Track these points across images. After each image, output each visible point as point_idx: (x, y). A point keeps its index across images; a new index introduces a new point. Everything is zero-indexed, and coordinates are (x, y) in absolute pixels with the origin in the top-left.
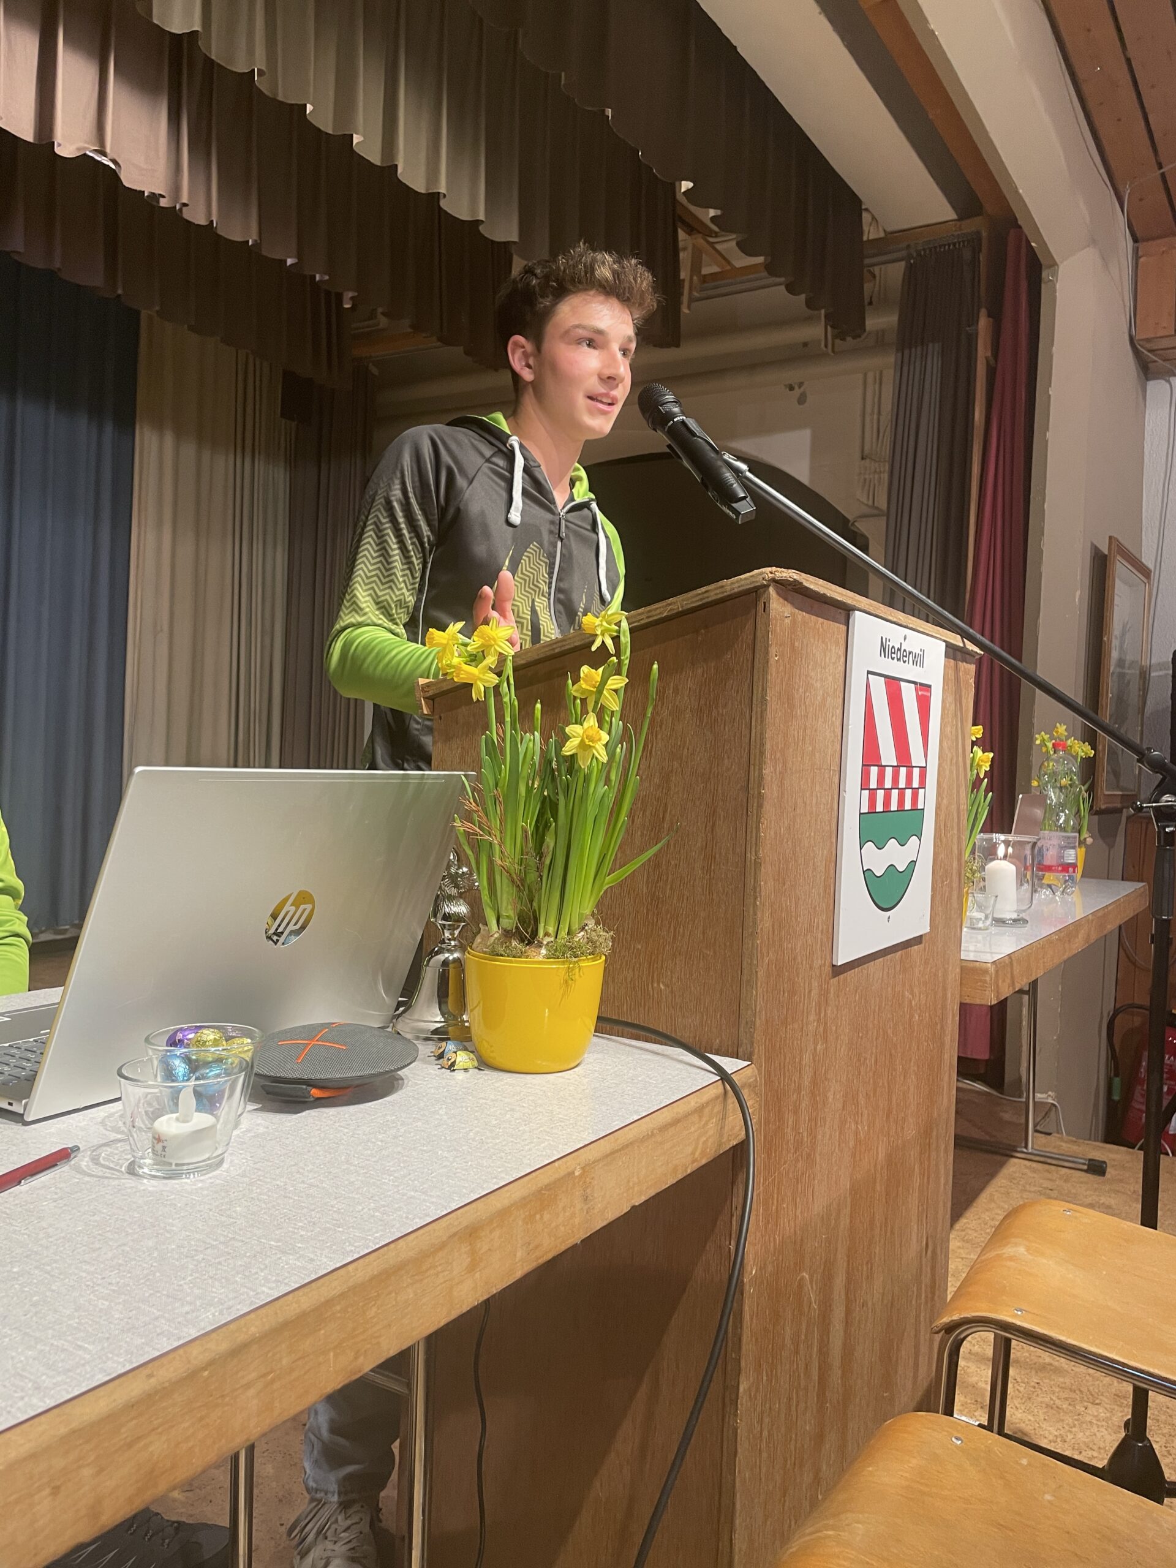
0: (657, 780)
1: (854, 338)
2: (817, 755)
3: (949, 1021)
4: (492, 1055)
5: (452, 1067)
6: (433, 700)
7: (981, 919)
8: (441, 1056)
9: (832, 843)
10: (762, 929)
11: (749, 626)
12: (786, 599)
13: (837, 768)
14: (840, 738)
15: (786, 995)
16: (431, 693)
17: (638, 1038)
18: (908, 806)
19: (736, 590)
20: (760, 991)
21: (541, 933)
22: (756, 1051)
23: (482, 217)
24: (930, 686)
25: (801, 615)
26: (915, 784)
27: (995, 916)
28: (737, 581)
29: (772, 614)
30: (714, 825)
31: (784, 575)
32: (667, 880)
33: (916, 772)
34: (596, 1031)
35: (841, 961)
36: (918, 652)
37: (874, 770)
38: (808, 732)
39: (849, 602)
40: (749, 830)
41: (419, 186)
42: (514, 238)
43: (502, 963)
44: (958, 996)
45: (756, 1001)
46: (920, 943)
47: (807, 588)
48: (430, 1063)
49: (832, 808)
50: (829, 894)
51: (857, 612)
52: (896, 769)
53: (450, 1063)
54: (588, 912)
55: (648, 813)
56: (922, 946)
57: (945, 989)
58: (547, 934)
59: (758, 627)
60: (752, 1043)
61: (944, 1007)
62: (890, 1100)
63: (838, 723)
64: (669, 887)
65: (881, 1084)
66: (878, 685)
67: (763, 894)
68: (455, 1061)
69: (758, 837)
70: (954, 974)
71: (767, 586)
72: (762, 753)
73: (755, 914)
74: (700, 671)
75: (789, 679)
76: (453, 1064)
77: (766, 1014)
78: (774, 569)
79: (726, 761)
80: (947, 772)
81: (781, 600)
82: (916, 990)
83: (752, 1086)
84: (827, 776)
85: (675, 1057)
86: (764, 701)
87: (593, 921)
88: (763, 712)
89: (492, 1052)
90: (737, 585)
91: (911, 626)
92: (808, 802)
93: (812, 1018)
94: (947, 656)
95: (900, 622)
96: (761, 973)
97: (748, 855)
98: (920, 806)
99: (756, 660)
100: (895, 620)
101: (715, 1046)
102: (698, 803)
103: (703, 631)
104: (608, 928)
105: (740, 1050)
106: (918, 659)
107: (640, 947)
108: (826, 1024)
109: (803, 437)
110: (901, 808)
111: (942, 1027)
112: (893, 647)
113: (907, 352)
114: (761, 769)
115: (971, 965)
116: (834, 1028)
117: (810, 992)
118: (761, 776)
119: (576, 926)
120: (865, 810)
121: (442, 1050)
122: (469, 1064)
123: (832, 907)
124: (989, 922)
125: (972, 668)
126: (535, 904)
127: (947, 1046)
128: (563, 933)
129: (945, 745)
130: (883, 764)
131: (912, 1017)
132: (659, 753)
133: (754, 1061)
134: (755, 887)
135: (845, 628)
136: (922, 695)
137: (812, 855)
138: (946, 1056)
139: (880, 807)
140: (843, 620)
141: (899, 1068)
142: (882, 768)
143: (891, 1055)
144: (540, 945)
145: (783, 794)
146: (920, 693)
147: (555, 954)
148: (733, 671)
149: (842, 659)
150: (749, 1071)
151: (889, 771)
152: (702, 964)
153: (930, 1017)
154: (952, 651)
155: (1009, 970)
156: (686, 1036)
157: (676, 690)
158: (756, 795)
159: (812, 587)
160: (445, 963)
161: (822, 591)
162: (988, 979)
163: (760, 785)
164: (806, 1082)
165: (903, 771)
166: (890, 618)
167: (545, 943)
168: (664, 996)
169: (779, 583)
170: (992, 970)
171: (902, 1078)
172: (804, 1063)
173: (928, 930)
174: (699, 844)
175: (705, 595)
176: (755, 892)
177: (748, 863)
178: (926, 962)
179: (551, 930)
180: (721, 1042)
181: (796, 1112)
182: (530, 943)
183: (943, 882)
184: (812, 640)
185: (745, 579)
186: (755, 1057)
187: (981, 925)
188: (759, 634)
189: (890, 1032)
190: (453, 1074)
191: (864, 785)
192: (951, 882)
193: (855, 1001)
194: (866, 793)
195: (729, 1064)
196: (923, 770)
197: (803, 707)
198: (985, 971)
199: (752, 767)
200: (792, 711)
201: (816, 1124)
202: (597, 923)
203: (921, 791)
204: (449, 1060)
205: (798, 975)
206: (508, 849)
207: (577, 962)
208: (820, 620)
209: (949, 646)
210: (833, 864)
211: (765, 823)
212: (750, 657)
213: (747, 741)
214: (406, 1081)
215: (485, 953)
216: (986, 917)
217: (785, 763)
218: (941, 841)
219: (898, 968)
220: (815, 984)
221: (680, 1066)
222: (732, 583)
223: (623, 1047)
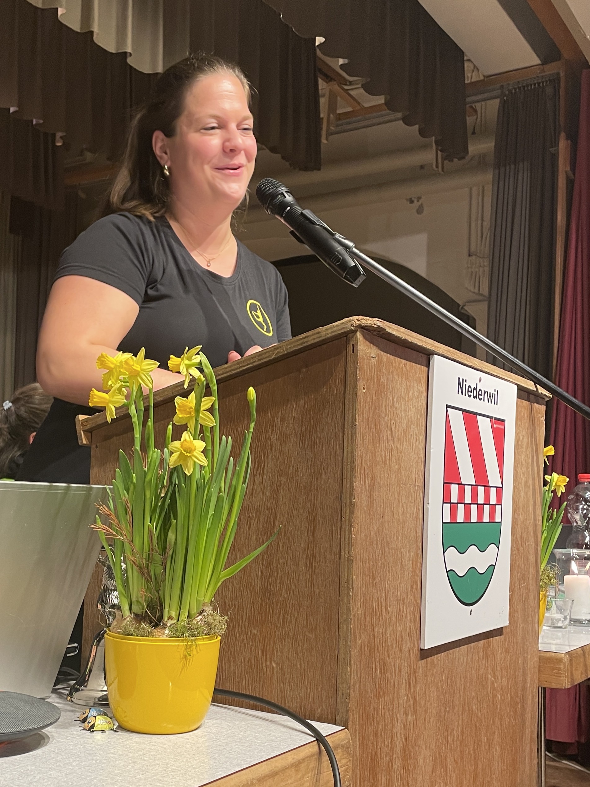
0: (268, 493)
1: (460, 159)
2: (403, 472)
3: (529, 702)
4: (125, 719)
5: (91, 729)
6: (91, 432)
7: (560, 620)
8: (84, 721)
9: (418, 546)
10: (354, 616)
11: (342, 363)
12: (371, 342)
13: (421, 485)
14: (423, 459)
15: (378, 672)
16: (89, 427)
17: (255, 708)
18: (486, 519)
19: (330, 335)
20: (354, 667)
21: (166, 618)
22: (351, 718)
24: (504, 421)
25: (385, 357)
26: (493, 501)
27: (572, 617)
28: (331, 328)
29: (360, 354)
30: (314, 529)
31: (369, 322)
32: (277, 576)
33: (493, 491)
34: (213, 701)
35: (427, 646)
36: (492, 392)
37: (455, 488)
38: (394, 453)
39: (429, 347)
40: (343, 533)
41: (111, 47)
43: (132, 641)
44: (536, 681)
45: (350, 676)
46: (501, 634)
47: (390, 334)
48: (75, 726)
49: (417, 517)
50: (416, 589)
51: (435, 356)
52: (475, 488)
53: (90, 725)
54: (207, 600)
55: (261, 519)
56: (502, 637)
57: (524, 675)
58: (170, 618)
59: (348, 365)
60: (347, 711)
61: (524, 689)
62: (476, 766)
63: (422, 446)
64: (278, 581)
65: (467, 752)
66: (457, 419)
67: (355, 586)
68: (94, 724)
69: (350, 538)
70: (533, 662)
71: (355, 332)
72: (353, 469)
73: (349, 603)
74: (302, 402)
75: (376, 408)
76: (93, 726)
77: (360, 686)
78: (361, 317)
79: (323, 476)
80: (522, 493)
81: (368, 343)
82: (498, 674)
83: (345, 747)
84: (412, 491)
85: (282, 722)
86: (353, 424)
87: (211, 608)
88: (353, 434)
89: (125, 717)
90: (329, 331)
91: (486, 370)
92: (395, 512)
93: (403, 692)
94: (519, 397)
95: (475, 366)
96: (355, 652)
97: (343, 554)
98: (498, 520)
99: (347, 392)
100: (470, 364)
101: (317, 715)
102: (301, 511)
103: (304, 370)
104: (223, 613)
105: (338, 718)
106: (492, 398)
107: (256, 632)
108: (415, 698)
110: (480, 521)
111: (523, 707)
112: (469, 387)
113: (502, 169)
114: (352, 483)
115: (548, 655)
116: (423, 702)
117: (400, 670)
118: (352, 487)
119: (194, 611)
120: (447, 519)
121: (86, 715)
122: (106, 727)
123: (419, 601)
124: (567, 622)
125: (543, 408)
126: (161, 592)
127: (528, 723)
128: (184, 616)
129: (519, 471)
130: (463, 483)
131: (494, 696)
132: (270, 470)
133: (349, 726)
134: (348, 582)
135: (427, 369)
136: (497, 428)
137: (400, 556)
138: (527, 731)
139: (460, 519)
140: (425, 362)
141: (484, 739)
142: (462, 486)
143: (476, 727)
144: (164, 627)
145: (372, 503)
146: (495, 426)
147: (177, 634)
148: (328, 402)
149: (425, 394)
150: (342, 735)
151: (468, 489)
152: (305, 645)
153: (512, 698)
154: (523, 393)
155: (582, 660)
156: (293, 706)
157: (283, 419)
158: (348, 504)
159: (394, 333)
161: (403, 337)
162: (562, 667)
163: (351, 495)
164: (398, 747)
165: (481, 489)
166: (466, 362)
167: (169, 625)
168: (275, 673)
169: (365, 329)
170: (566, 659)
171: (487, 747)
172: (396, 730)
173: (507, 623)
174: (302, 545)
175: (305, 340)
176: (348, 584)
177: (342, 560)
178: (507, 651)
179: (173, 614)
180: (321, 711)
181: (389, 771)
182: (156, 626)
183: (520, 585)
184: (397, 378)
185: (337, 326)
186: (350, 724)
187: (560, 624)
188: (349, 371)
189: (475, 708)
190: (92, 734)
191: (446, 499)
192: (528, 584)
193: (442, 680)
194: (447, 506)
195: (325, 729)
196: (500, 490)
197: (389, 432)
198: (560, 661)
199: (345, 481)
200: (379, 436)
201: (408, 783)
202: (214, 609)
203: (498, 507)
204: (89, 723)
205: (388, 656)
206: (137, 547)
207: (194, 640)
208: (404, 361)
209: (520, 389)
210: (420, 565)
211: (356, 527)
212: (342, 389)
213: (340, 459)
214: (51, 740)
215: (119, 633)
216: (565, 618)
217: (373, 478)
218: (518, 550)
219: (481, 654)
220: (405, 664)
221: (283, 729)
222: (327, 330)
223: (239, 715)
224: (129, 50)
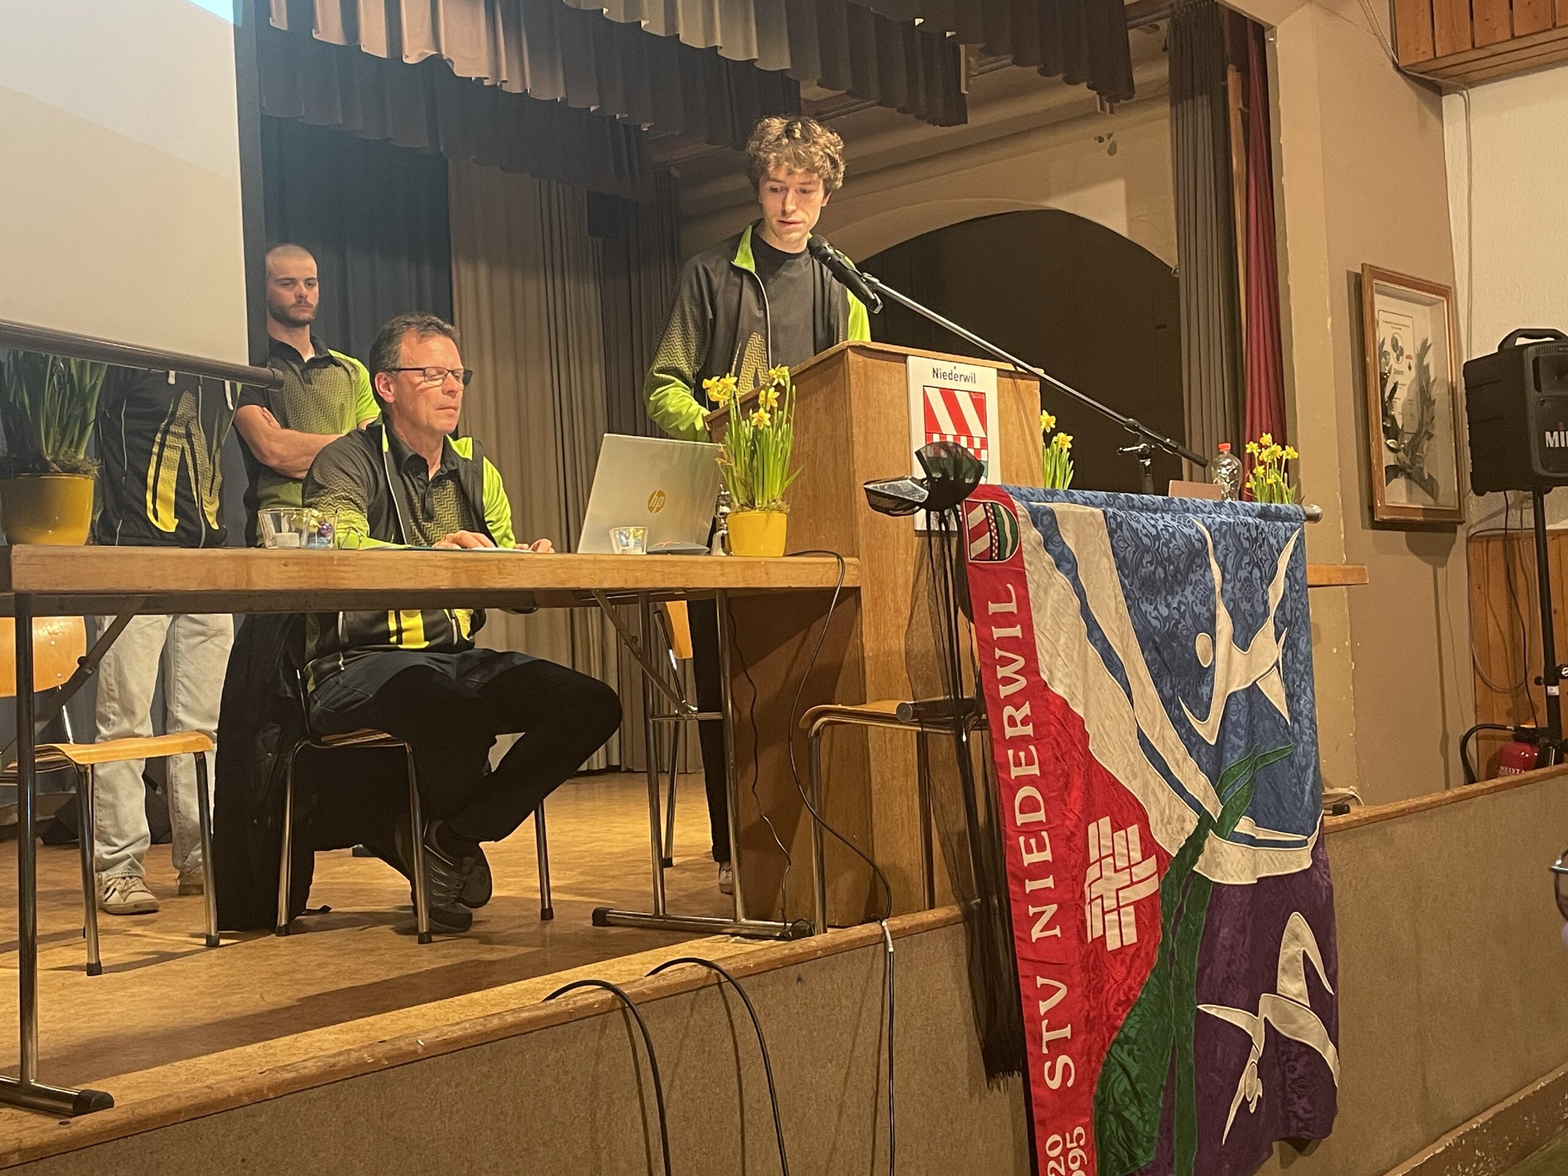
1: (1127, 97)
12: (858, 353)
13: (907, 433)
14: (907, 418)
15: (880, 535)
20: (861, 528)
22: (861, 554)
23: (755, 56)
26: (977, 446)
29: (850, 361)
33: (977, 440)
35: (920, 529)
36: (970, 375)
37: (936, 435)
38: (882, 414)
39: (903, 352)
41: (698, 42)
42: (787, 65)
45: (859, 533)
51: (911, 357)
52: (957, 437)
54: (777, 495)
58: (759, 504)
59: (845, 368)
60: (859, 551)
63: (905, 410)
66: (934, 393)
69: (853, 460)
72: (852, 423)
73: (855, 494)
74: (824, 390)
75: (865, 390)
77: (865, 539)
80: (1015, 444)
81: (856, 355)
83: (856, 566)
84: (899, 436)
86: (849, 399)
91: (961, 360)
92: (886, 447)
93: (901, 551)
95: (949, 359)
96: (860, 520)
97: (850, 469)
99: (845, 383)
100: (946, 359)
102: (829, 450)
104: (787, 502)
105: (855, 555)
106: (970, 379)
109: (1117, 188)
112: (945, 373)
113: (1179, 106)
114: (852, 430)
117: (898, 539)
119: (770, 500)
125: (1036, 383)
126: (753, 492)
128: (766, 502)
129: (1007, 428)
130: (944, 433)
134: (854, 482)
135: (904, 365)
136: (976, 399)
140: (901, 361)
142: (944, 435)
144: (756, 508)
145: (867, 442)
146: (975, 396)
147: (763, 511)
148: (837, 388)
149: (904, 380)
150: (856, 561)
151: (950, 437)
152: (838, 520)
154: (1002, 373)
158: (851, 442)
159: (872, 347)
160: (723, 534)
163: (852, 437)
165: (964, 438)
166: (939, 358)
167: (759, 507)
174: (831, 468)
176: (854, 484)
180: (846, 554)
182: (752, 508)
184: (880, 371)
186: (860, 557)
188: (846, 371)
196: (984, 439)
197: (877, 403)
199: (848, 430)
200: (869, 405)
202: (782, 500)
203: (984, 451)
205: (887, 528)
206: (739, 469)
207: (772, 514)
208: (886, 363)
209: (1000, 370)
211: (856, 454)
212: (842, 381)
213: (846, 418)
217: (866, 428)
224: (719, 43)
